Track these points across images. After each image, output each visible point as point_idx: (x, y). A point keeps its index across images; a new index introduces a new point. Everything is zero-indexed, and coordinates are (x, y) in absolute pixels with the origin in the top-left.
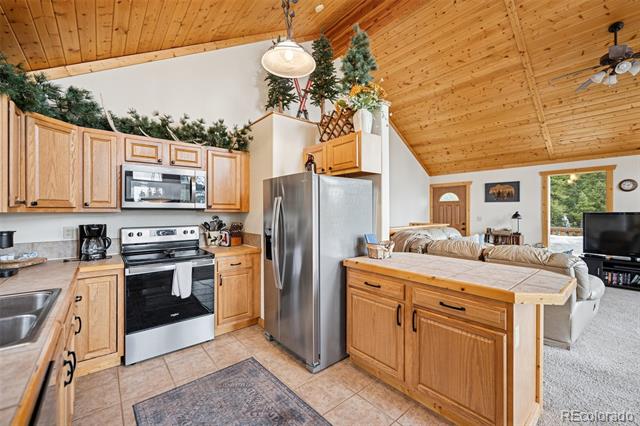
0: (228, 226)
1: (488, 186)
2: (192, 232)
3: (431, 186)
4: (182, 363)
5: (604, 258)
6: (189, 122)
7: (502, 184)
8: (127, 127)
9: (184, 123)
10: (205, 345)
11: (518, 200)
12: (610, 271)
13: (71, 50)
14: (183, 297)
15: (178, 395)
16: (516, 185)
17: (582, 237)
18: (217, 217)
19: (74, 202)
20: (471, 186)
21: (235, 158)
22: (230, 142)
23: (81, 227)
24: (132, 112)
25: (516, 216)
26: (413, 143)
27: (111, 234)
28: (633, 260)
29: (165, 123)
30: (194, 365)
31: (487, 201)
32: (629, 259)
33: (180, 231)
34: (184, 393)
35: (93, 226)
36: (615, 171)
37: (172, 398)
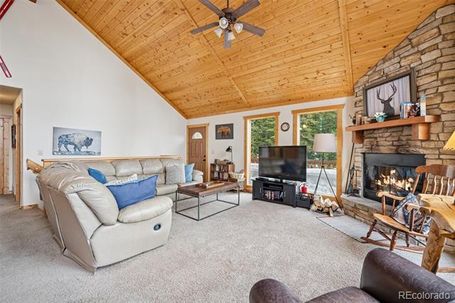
1: (217, 127)
3: (188, 126)
5: (268, 180)
7: (224, 125)
11: (233, 138)
12: (268, 190)
16: (231, 126)
17: (258, 164)
20: (209, 127)
25: (229, 149)
26: (163, 90)
28: (281, 182)
31: (216, 139)
32: (279, 180)
36: (279, 117)
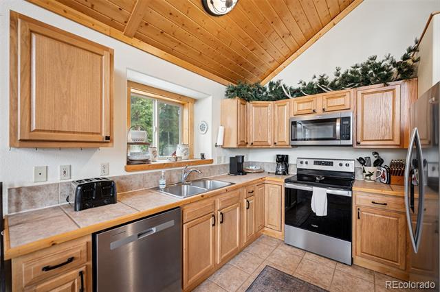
0: (387, 163)
2: (347, 165)
4: (312, 264)
6: (342, 72)
8: (297, 93)
9: (338, 75)
10: (339, 265)
13: (270, 62)
14: (317, 215)
15: (288, 280)
18: (376, 153)
19: (269, 142)
21: (393, 90)
22: (390, 74)
23: (278, 156)
24: (301, 82)
27: (291, 161)
29: (322, 82)
30: (316, 272)
33: (336, 163)
34: (292, 283)
35: (279, 155)
37: (283, 280)
